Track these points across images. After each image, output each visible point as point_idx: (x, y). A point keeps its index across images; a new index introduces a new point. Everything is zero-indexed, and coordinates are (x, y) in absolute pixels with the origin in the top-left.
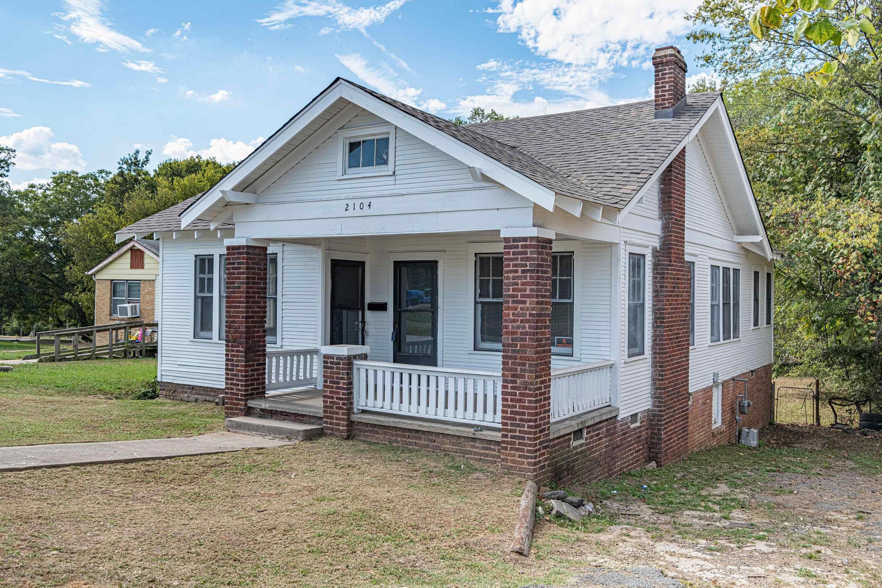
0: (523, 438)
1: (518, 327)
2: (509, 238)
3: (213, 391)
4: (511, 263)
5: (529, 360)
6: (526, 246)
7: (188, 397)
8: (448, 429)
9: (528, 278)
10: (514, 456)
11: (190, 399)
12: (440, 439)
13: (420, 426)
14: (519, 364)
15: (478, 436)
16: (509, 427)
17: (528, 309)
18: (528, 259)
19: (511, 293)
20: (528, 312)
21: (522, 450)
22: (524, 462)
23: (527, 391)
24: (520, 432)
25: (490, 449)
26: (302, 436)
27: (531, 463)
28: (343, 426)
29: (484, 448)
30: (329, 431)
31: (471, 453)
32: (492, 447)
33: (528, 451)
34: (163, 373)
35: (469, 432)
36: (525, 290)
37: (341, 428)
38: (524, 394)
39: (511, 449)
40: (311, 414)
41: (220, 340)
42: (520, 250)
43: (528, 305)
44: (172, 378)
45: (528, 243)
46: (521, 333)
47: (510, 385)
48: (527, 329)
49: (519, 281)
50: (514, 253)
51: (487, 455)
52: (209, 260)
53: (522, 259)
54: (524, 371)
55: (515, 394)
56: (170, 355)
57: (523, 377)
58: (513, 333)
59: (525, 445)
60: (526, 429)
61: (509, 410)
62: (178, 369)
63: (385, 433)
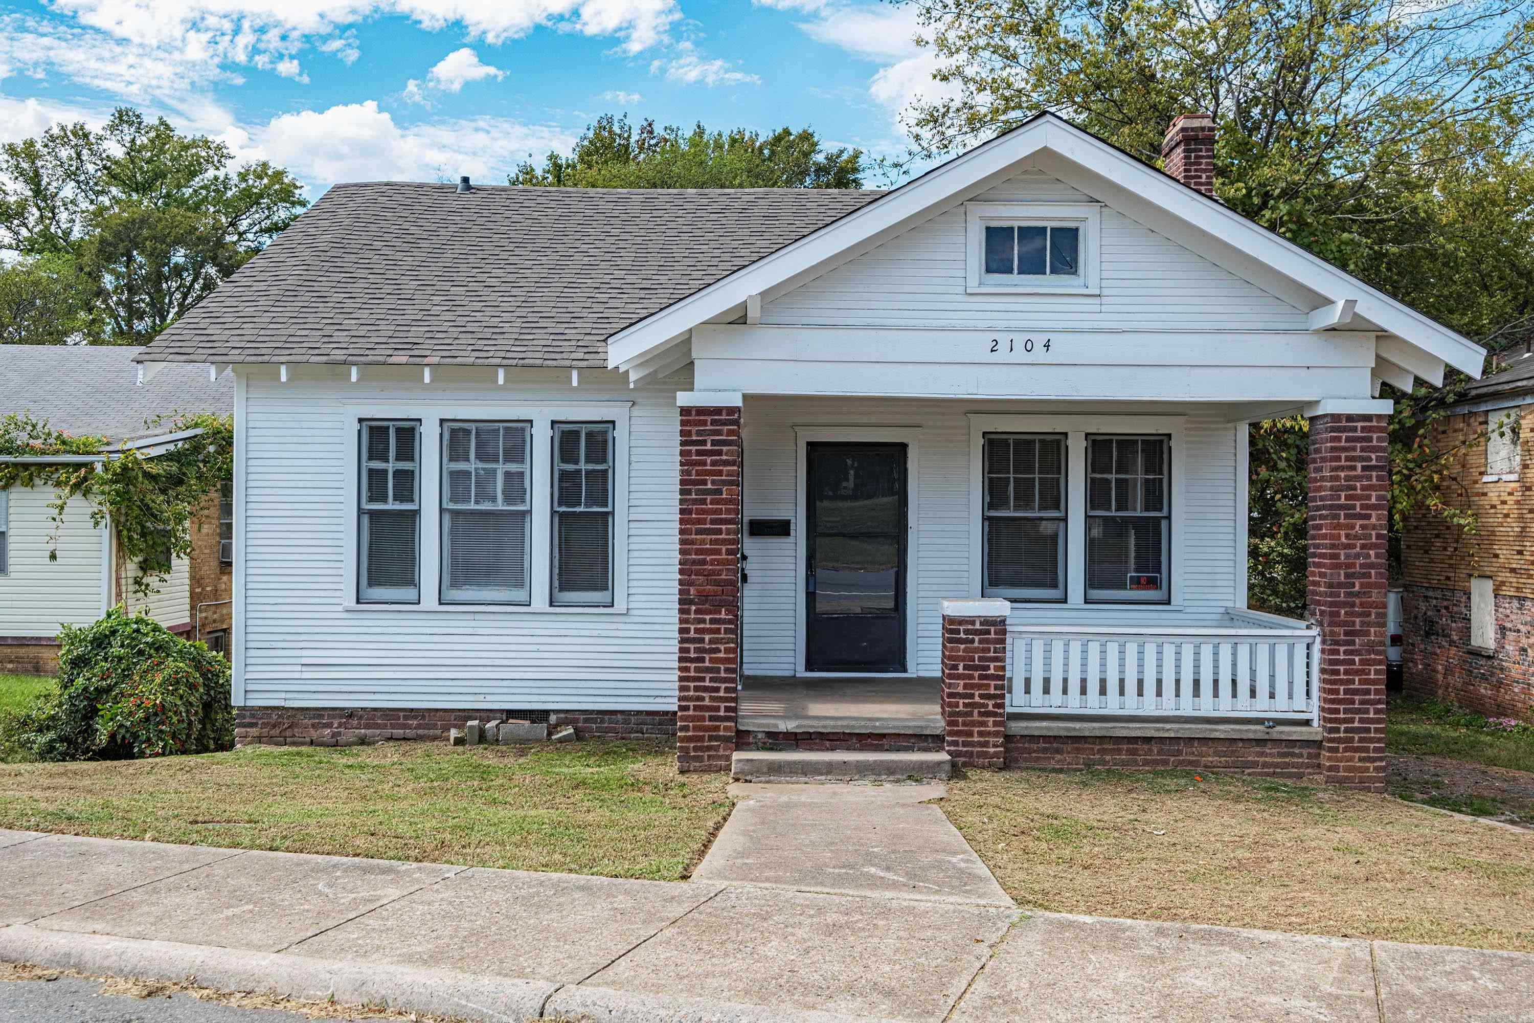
0: (1368, 730)
1: (1357, 556)
2: (1339, 415)
3: (415, 718)
4: (1343, 455)
5: (1376, 607)
6: (1370, 429)
7: (334, 735)
8: (1216, 730)
9: (1374, 479)
10: (1351, 759)
11: (343, 739)
12: (1196, 748)
13: (1158, 730)
14: (1360, 615)
15: (1275, 736)
16: (1342, 716)
17: (1374, 527)
18: (1374, 449)
19: (1343, 501)
20: (1373, 533)
21: (1366, 750)
22: (1368, 768)
23: (1373, 656)
24: (1361, 721)
25: (1293, 755)
26: (947, 772)
27: (1381, 767)
28: (995, 746)
29: (1281, 755)
30: (963, 759)
31: (1255, 764)
32: (1297, 751)
33: (1376, 750)
34: (250, 688)
35: (1257, 731)
36: (1369, 497)
37: (992, 750)
38: (1367, 660)
39: (1346, 750)
40: (911, 732)
41: (440, 604)
42: (1359, 434)
43: (1373, 520)
44: (283, 695)
45: (1374, 424)
46: (1362, 566)
47: (1342, 649)
48: (1373, 559)
49: (1358, 484)
50: (1348, 440)
51: (1287, 765)
52: (399, 430)
53: (1363, 449)
54: (1369, 624)
55: (1353, 662)
56: (275, 645)
57: (1367, 633)
58: (1348, 566)
59: (1371, 740)
60: (1371, 716)
61: (1342, 688)
62: (305, 675)
63: (1078, 750)
